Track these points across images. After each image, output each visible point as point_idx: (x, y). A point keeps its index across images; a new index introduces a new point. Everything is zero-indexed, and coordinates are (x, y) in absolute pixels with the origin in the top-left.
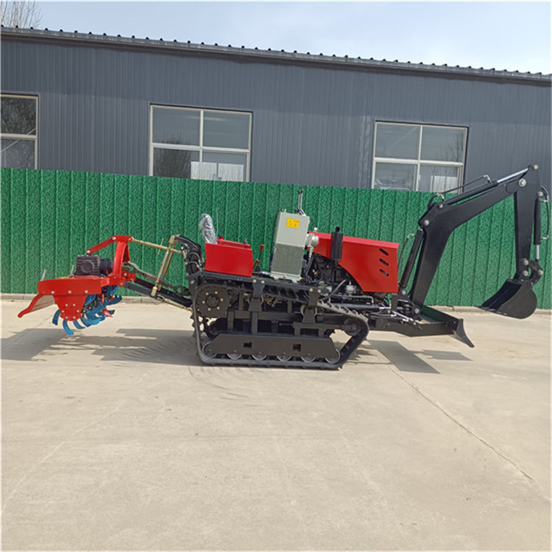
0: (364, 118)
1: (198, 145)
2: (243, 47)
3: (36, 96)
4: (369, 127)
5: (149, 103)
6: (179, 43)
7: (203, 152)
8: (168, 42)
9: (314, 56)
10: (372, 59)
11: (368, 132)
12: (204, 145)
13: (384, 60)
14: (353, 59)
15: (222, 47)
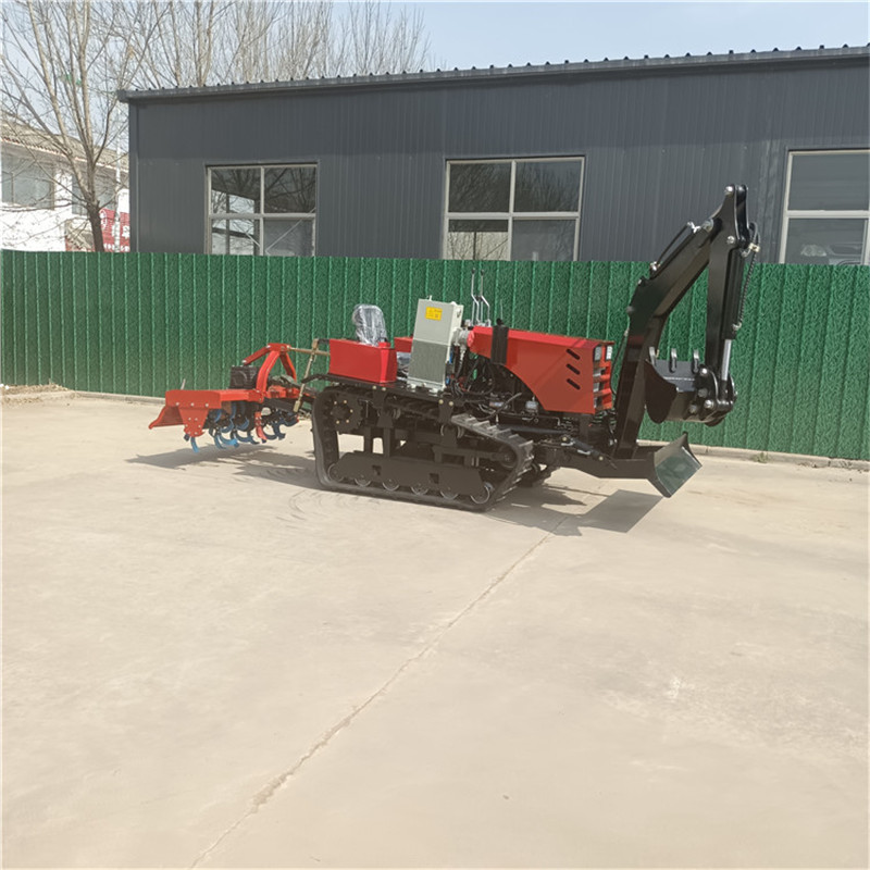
0: (768, 145)
1: (507, 211)
2: (567, 62)
3: (316, 163)
4: (776, 161)
5: (444, 157)
6: (479, 70)
7: (514, 221)
8: (464, 71)
9: (677, 59)
10: (776, 50)
11: (773, 170)
12: (515, 211)
13: (799, 48)
14: (742, 55)
15: (537, 67)
